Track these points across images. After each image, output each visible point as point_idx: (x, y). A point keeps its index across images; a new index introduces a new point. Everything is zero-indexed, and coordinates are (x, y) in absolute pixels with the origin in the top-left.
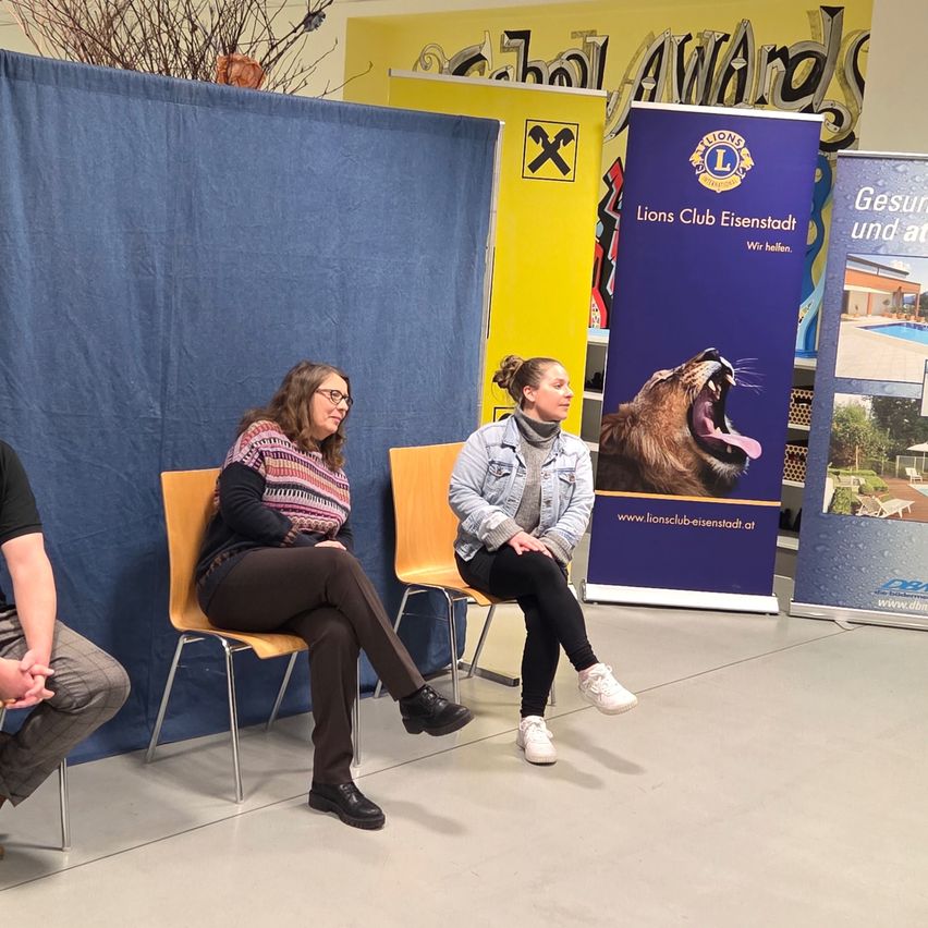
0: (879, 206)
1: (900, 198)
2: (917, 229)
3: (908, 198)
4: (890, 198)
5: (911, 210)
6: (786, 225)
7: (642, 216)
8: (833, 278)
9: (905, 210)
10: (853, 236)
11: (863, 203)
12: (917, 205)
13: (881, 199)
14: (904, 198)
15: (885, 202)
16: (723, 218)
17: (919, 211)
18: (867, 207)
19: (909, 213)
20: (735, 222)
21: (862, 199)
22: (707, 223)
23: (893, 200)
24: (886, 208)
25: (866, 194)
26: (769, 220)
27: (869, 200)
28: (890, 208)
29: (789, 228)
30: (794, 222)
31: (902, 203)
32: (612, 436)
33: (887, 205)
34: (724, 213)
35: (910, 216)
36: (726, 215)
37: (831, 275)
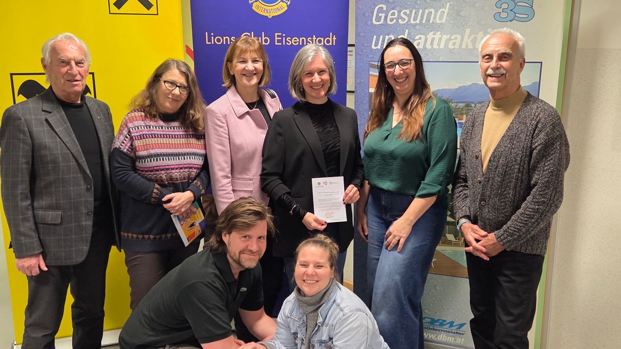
0: (391, 20)
1: (408, 11)
2: (423, 37)
3: (414, 11)
4: (399, 12)
5: (418, 21)
6: (328, 41)
7: (210, 40)
8: (361, 83)
9: (412, 22)
10: (373, 47)
11: (378, 19)
12: (422, 17)
13: (393, 14)
14: (411, 12)
15: (396, 16)
16: (276, 38)
17: (424, 22)
18: (382, 22)
19: (416, 25)
20: (286, 41)
21: (377, 15)
23: (402, 14)
24: (397, 21)
25: (380, 10)
26: (314, 38)
27: (383, 15)
28: (400, 21)
29: (331, 44)
30: (334, 38)
31: (409, 16)
32: (211, 210)
33: (397, 19)
34: (276, 34)
35: (417, 27)
36: (278, 36)
37: (358, 81)
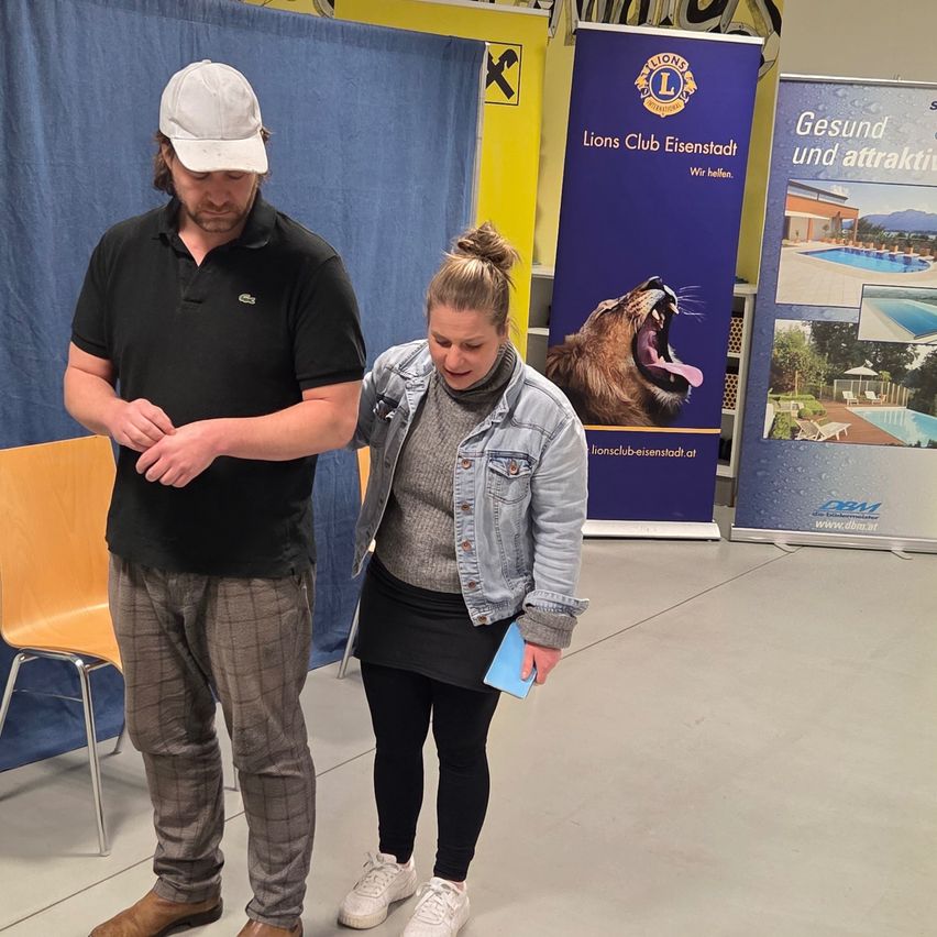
0: (820, 131)
1: (840, 123)
2: (855, 153)
3: (847, 123)
4: (829, 123)
5: (851, 135)
6: (727, 150)
7: (588, 141)
8: (775, 203)
9: (844, 135)
10: (795, 161)
11: (804, 128)
12: (856, 130)
13: (822, 124)
14: (844, 123)
15: (825, 127)
16: (668, 143)
17: (858, 135)
18: (808, 132)
19: (849, 138)
20: (678, 147)
21: (803, 123)
22: (652, 148)
23: (833, 125)
24: (827, 133)
25: (807, 118)
26: (712, 145)
27: (810, 124)
28: (830, 133)
29: (730, 153)
30: (735, 147)
31: (841, 128)
32: (558, 367)
33: (827, 130)
34: (668, 138)
35: (850, 141)
36: (670, 141)
37: (772, 201)
